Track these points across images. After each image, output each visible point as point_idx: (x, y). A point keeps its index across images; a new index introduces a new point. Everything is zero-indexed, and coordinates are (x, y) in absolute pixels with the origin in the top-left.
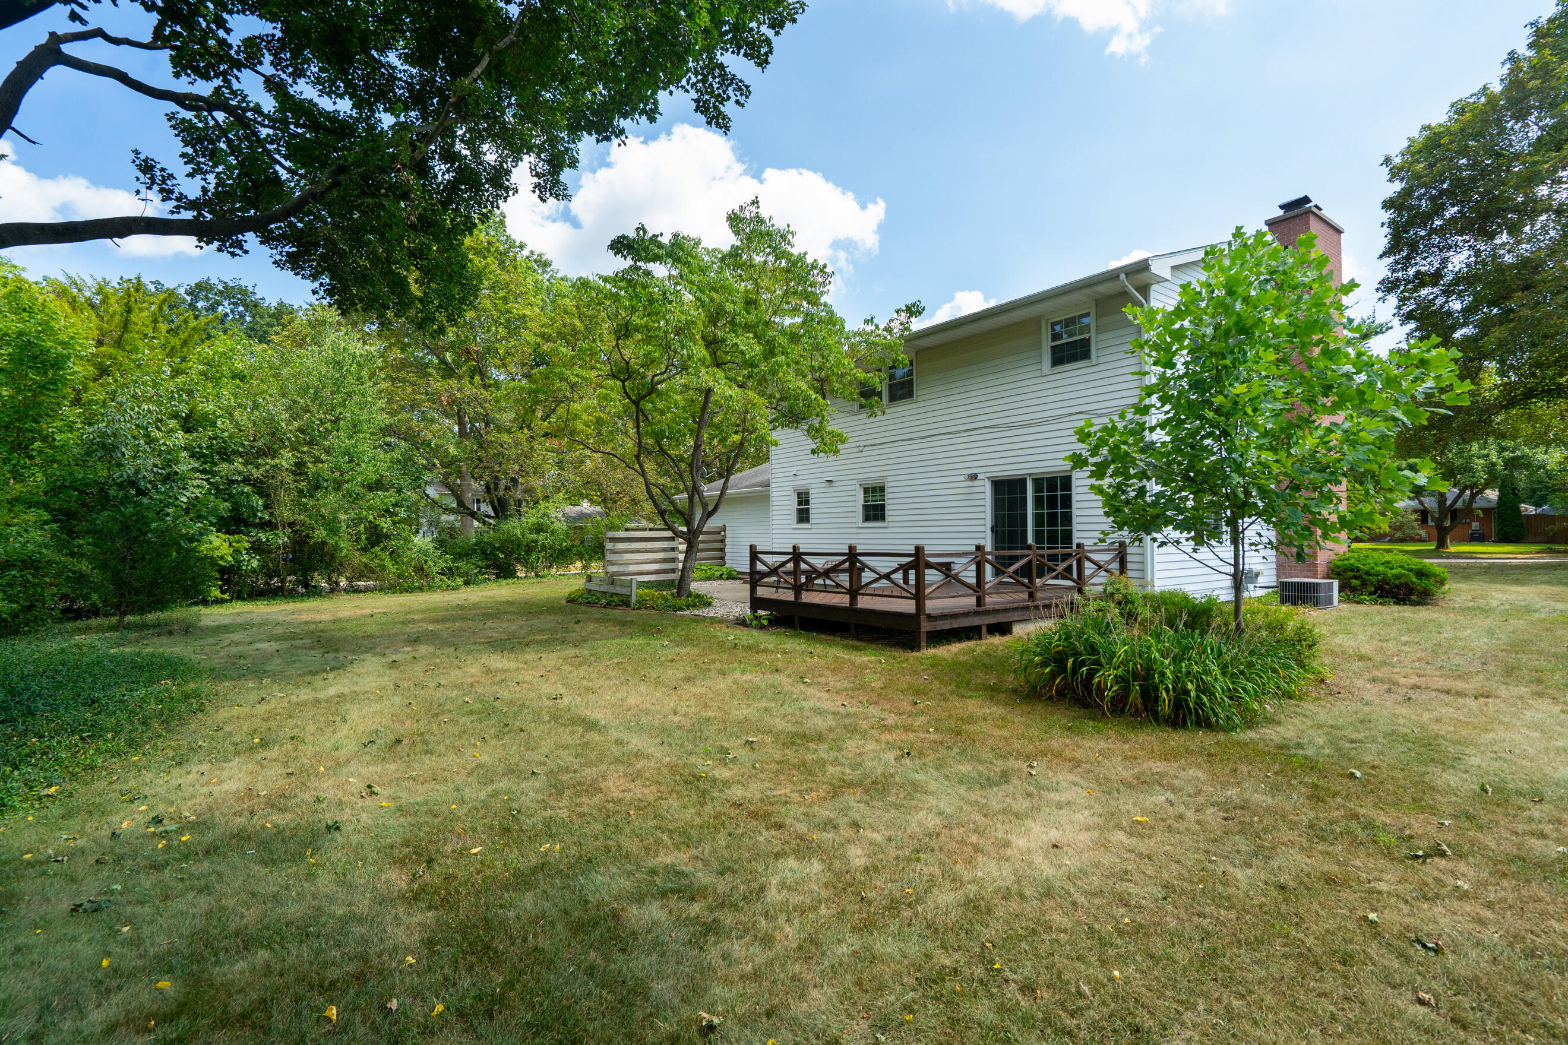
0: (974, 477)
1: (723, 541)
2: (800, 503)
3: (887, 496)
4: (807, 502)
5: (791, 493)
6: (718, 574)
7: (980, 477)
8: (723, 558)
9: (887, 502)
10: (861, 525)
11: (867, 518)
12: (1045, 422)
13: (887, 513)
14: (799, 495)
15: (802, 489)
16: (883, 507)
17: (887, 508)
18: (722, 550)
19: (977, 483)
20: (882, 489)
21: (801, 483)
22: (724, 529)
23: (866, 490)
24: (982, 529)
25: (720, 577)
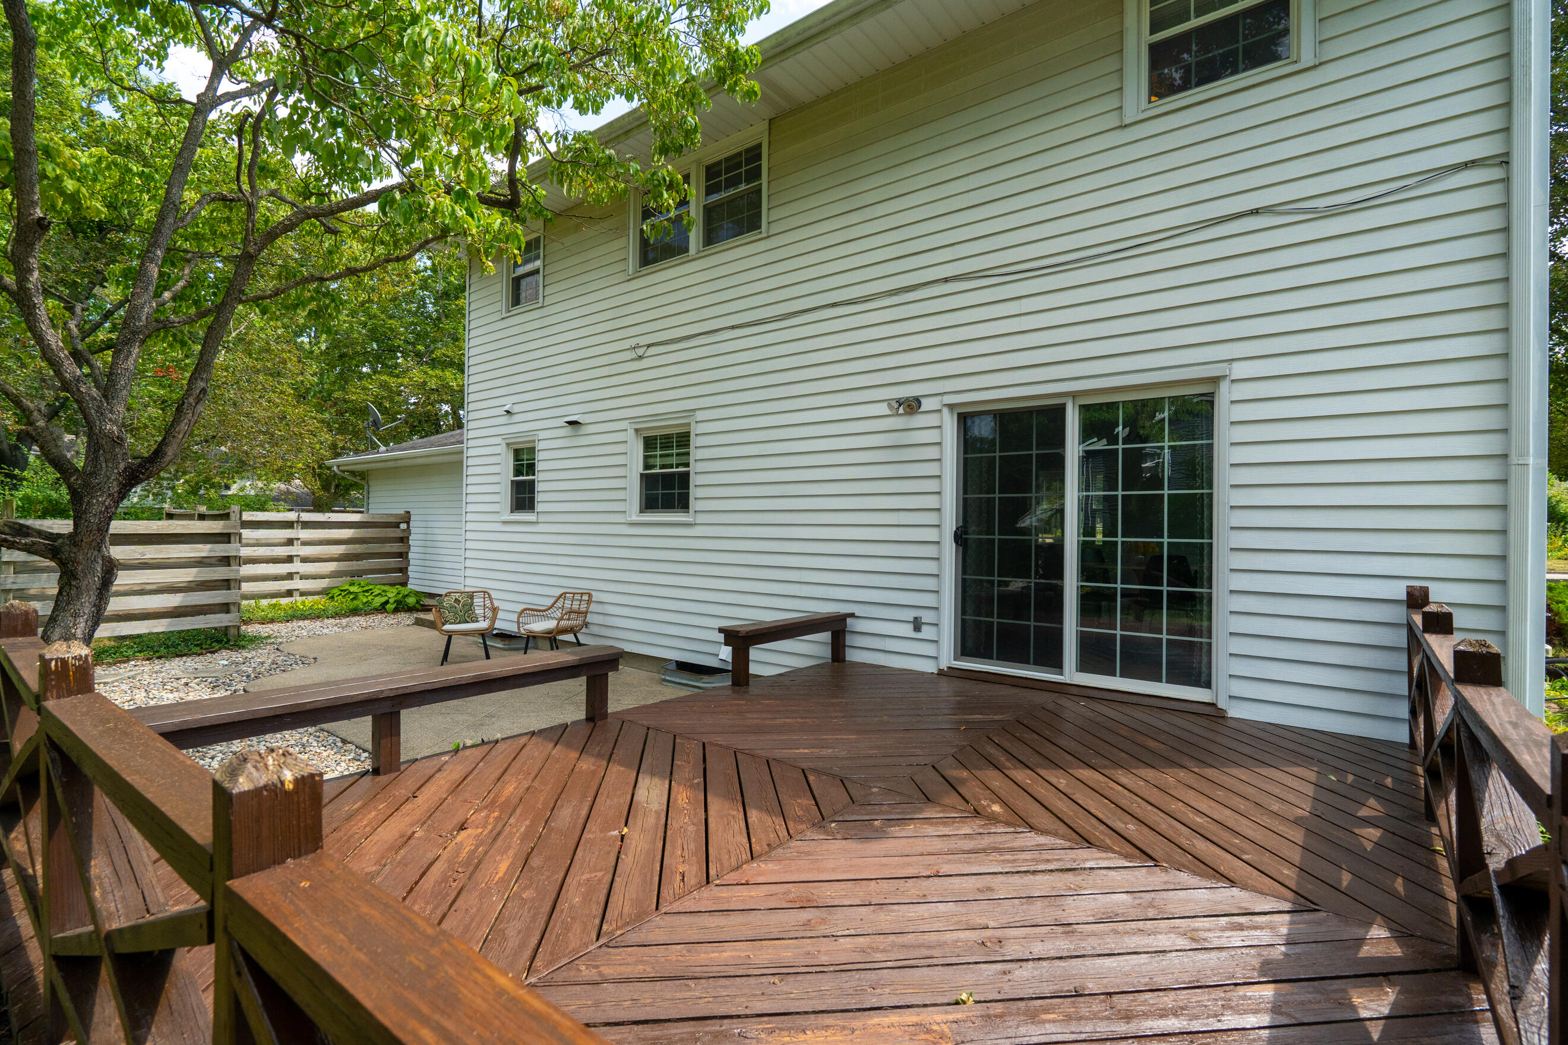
0: (912, 406)
1: (404, 540)
2: (518, 472)
3: (695, 454)
4: (531, 468)
5: (502, 449)
6: (378, 601)
7: (927, 404)
8: (404, 570)
9: (692, 469)
10: (636, 517)
11: (650, 504)
12: (1136, 246)
13: (694, 492)
14: (517, 453)
15: (521, 442)
16: (685, 478)
17: (694, 480)
18: (403, 555)
19: (918, 420)
20: (683, 439)
21: (520, 428)
22: (407, 518)
23: (649, 443)
24: (931, 535)
25: (382, 609)
